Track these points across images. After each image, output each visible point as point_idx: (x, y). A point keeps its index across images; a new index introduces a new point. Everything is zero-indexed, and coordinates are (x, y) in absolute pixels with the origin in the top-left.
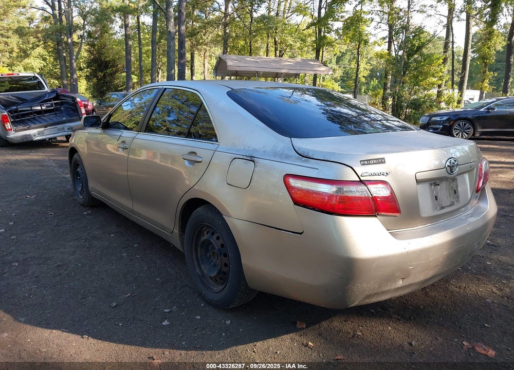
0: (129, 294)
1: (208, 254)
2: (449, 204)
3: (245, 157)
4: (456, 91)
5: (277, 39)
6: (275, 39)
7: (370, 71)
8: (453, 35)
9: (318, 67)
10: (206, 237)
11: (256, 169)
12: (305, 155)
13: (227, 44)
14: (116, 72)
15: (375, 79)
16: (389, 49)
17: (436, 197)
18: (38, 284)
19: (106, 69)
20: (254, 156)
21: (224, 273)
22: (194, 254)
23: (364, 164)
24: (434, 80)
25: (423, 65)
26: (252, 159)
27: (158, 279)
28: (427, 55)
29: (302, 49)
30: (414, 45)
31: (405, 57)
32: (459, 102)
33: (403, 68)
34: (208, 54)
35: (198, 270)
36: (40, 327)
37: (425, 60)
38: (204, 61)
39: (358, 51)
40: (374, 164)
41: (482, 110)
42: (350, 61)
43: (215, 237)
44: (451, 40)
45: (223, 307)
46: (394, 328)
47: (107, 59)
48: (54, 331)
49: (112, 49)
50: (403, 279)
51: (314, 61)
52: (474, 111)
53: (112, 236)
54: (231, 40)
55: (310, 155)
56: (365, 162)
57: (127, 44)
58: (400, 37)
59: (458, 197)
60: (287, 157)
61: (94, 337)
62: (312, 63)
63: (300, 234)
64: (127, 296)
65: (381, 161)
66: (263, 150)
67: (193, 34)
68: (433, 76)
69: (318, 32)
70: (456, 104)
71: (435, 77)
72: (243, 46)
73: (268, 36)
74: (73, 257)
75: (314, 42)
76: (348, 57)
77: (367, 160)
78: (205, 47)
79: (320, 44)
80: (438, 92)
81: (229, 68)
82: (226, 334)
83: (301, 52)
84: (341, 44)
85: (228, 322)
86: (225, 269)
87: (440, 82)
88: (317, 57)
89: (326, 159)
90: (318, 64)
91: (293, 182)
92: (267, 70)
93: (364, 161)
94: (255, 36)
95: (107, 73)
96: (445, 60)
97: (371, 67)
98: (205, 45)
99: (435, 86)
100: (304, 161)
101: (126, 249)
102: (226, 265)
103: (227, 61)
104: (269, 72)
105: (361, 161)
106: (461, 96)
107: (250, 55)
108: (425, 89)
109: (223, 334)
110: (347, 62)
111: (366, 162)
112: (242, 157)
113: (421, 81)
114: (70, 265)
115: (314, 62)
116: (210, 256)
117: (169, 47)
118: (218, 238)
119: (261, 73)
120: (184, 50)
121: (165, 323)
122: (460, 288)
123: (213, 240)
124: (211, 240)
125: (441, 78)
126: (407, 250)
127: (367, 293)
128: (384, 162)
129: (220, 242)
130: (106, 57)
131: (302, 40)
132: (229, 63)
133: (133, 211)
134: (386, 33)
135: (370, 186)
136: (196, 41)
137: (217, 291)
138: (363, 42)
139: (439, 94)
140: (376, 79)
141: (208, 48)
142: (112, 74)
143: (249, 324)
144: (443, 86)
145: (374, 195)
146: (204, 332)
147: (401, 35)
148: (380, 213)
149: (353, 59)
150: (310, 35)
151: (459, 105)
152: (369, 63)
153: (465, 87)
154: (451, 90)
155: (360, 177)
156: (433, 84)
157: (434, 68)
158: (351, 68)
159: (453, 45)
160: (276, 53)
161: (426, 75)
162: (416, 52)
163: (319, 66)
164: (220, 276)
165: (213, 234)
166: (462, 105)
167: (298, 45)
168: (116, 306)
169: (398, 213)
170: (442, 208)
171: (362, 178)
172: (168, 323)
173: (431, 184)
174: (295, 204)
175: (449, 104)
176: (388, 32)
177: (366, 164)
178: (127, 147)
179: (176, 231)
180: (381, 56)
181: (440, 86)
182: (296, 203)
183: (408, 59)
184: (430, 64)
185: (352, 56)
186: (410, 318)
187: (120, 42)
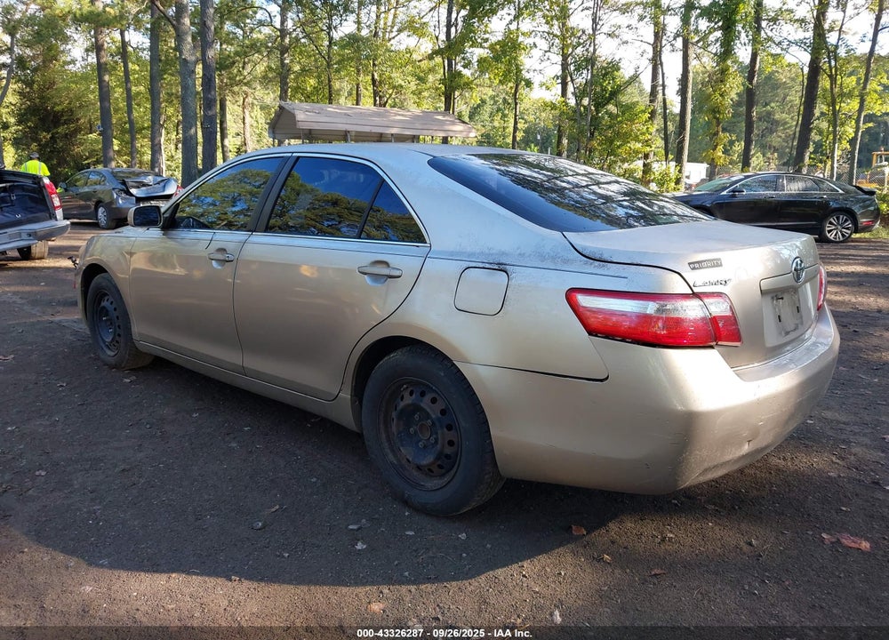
0: (277, 507)
1: (412, 429)
2: (793, 327)
3: (487, 266)
4: (673, 164)
5: (376, 77)
6: (373, 75)
7: (524, 132)
8: (663, 74)
9: (450, 125)
10: (408, 400)
11: (512, 282)
12: (597, 257)
13: (287, 84)
14: (78, 130)
15: (533, 145)
16: (564, 93)
17: (779, 317)
18: (101, 502)
19: (56, 127)
20: (504, 262)
21: (448, 457)
22: (382, 430)
23: (694, 269)
24: (639, 145)
25: (621, 122)
26: (501, 268)
27: (314, 480)
28: (627, 105)
29: (420, 93)
30: (604, 90)
31: (593, 108)
32: (678, 181)
33: (590, 126)
34: (249, 100)
35: (391, 457)
36: (144, 571)
37: (623, 113)
38: (244, 112)
39: (515, 99)
40: (707, 267)
41: (725, 193)
42: (491, 115)
43: (428, 397)
44: (661, 83)
45: (447, 513)
46: (716, 524)
47: (58, 108)
48: (174, 575)
49: (68, 89)
50: (749, 441)
51: (442, 114)
52: (711, 194)
53: (195, 415)
54: (292, 76)
55: (606, 257)
56: (695, 266)
57: (101, 82)
58: (584, 75)
59: (801, 317)
60: (566, 261)
61: (250, 578)
62: (440, 117)
63: (601, 380)
64: (274, 510)
65: (716, 264)
66: (519, 251)
67: (225, 64)
68: (637, 139)
69: (446, 65)
70: (673, 184)
71: (639, 141)
72: (314, 88)
73: (358, 71)
74: (141, 455)
75: (442, 81)
76: (488, 108)
77: (698, 262)
78: (245, 88)
79: (452, 86)
80: (645, 165)
81: (301, 126)
82: (468, 554)
83: (419, 98)
84: (483, 86)
85: (463, 536)
86: (448, 450)
87: (648, 149)
88: (447, 108)
89: (635, 263)
90: (449, 119)
91: (584, 301)
92: (367, 129)
93: (693, 263)
94: (338, 71)
95: (57, 133)
96: (653, 114)
97: (526, 126)
98: (246, 84)
99: (640, 155)
100: (599, 267)
101: (232, 436)
102: (451, 443)
103: (297, 112)
104: (371, 133)
105: (689, 264)
106: (680, 171)
107: (331, 103)
108: (623, 161)
109: (464, 555)
110: (486, 116)
111: (697, 266)
112: (481, 265)
113: (619, 147)
114: (143, 468)
115: (444, 116)
116: (416, 432)
117: (185, 88)
118: (434, 401)
119: (353, 134)
120: (213, 93)
121: (360, 546)
122: (784, 459)
123: (425, 403)
124: (422, 405)
125: (647, 143)
126: (757, 397)
127: (706, 465)
128: (721, 265)
129: (440, 405)
130: (56, 104)
131: (419, 79)
132: (300, 116)
133: (243, 371)
134: (558, 70)
135: (707, 301)
136: (230, 78)
137: (434, 489)
138: (523, 83)
139: (647, 169)
140: (535, 146)
141: (250, 91)
142: (70, 137)
143: (497, 536)
144: (651, 155)
145: (714, 315)
146: (431, 554)
147: (585, 72)
148: (719, 343)
149: (497, 111)
150: (432, 70)
151: (678, 187)
152: (523, 119)
153: (685, 157)
154: (664, 163)
155: (693, 288)
156: (637, 152)
157: (638, 127)
158: (495, 127)
159: (664, 89)
160: (375, 101)
161: (626, 137)
162: (608, 101)
163: (453, 123)
164: (439, 463)
165: (423, 394)
166: (682, 187)
167: (413, 86)
168: (264, 527)
169: (740, 341)
170: (787, 333)
171: (696, 290)
172: (365, 547)
173: (773, 298)
174: (590, 334)
175: (662, 185)
176: (560, 67)
177: (697, 269)
178: (231, 258)
179: (346, 395)
180: (553, 107)
181: (646, 156)
182: (592, 332)
183: (598, 113)
184: (632, 121)
185: (495, 107)
186: (733, 508)
187: (85, 78)
